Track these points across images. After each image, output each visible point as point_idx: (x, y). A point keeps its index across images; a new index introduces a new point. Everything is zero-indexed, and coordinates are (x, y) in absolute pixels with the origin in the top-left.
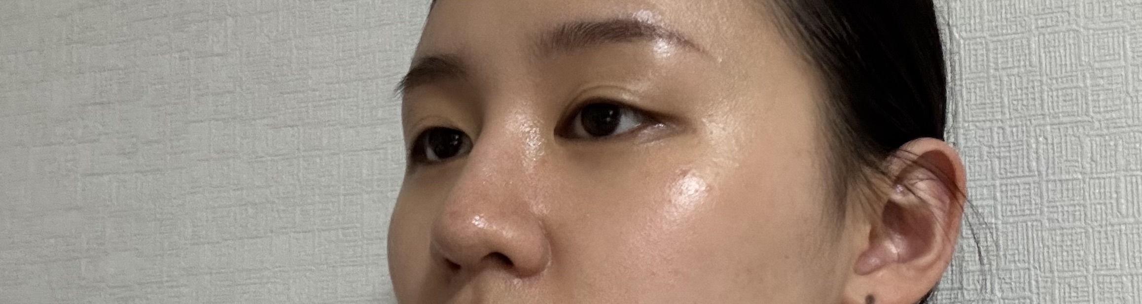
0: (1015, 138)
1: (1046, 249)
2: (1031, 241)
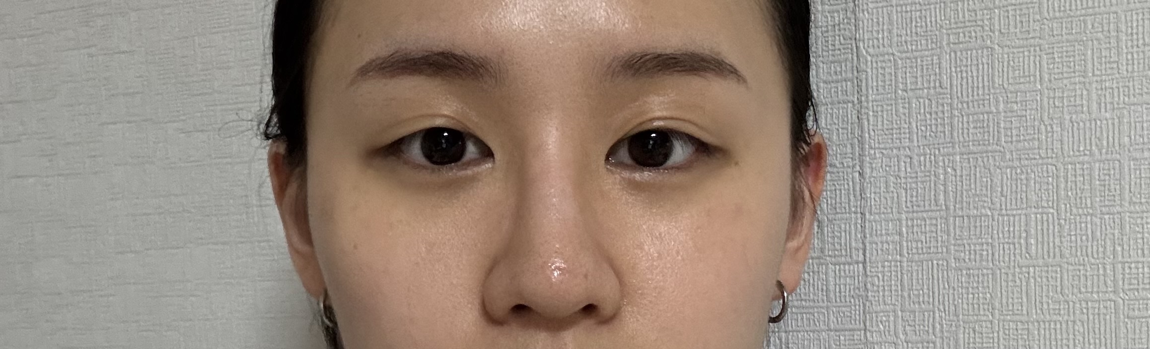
0: (922, 167)
1: (951, 291)
2: (936, 282)
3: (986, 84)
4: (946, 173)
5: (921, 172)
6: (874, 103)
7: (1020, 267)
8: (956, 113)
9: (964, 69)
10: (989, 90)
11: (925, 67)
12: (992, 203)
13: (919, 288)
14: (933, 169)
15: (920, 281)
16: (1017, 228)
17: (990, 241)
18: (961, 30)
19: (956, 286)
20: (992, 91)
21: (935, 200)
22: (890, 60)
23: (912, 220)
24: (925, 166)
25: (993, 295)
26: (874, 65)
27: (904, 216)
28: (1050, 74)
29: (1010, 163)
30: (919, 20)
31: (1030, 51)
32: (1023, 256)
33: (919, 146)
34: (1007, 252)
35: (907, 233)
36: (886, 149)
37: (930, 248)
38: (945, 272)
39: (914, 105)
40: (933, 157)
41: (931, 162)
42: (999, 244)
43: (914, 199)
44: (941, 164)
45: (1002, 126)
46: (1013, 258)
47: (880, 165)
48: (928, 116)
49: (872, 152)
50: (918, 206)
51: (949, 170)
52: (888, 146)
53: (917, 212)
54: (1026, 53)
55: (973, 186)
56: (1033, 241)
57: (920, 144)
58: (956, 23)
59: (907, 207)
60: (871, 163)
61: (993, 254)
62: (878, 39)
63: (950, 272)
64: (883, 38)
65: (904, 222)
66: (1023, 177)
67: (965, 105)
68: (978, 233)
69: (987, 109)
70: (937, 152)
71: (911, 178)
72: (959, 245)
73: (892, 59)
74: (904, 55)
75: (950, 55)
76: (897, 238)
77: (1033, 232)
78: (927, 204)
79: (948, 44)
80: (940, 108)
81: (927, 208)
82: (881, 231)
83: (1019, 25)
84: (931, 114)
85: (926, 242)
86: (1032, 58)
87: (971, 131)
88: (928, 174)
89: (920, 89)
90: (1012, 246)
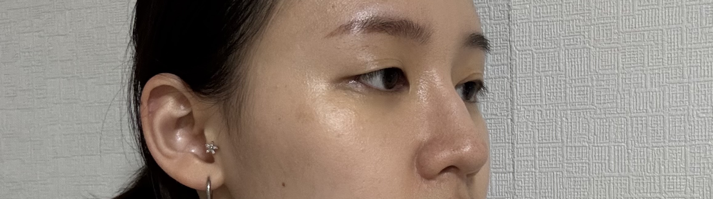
0: (548, 117)
1: (565, 190)
2: (556, 185)
3: (586, 68)
4: (562, 121)
5: (548, 120)
6: (521, 79)
7: (605, 177)
8: (568, 85)
9: (573, 60)
10: (588, 73)
11: (550, 58)
12: (589, 139)
13: (545, 188)
14: (554, 118)
15: (546, 184)
16: (603, 154)
17: (588, 161)
18: (571, 37)
19: (567, 187)
20: (589, 73)
21: (556, 136)
22: (530, 54)
23: (542, 148)
24: (550, 116)
25: (589, 193)
26: (521, 56)
27: (537, 145)
28: (623, 65)
29: (599, 116)
30: (547, 30)
31: (611, 51)
32: (607, 171)
33: (546, 105)
34: (597, 168)
35: (539, 155)
36: (527, 106)
37: (552, 164)
38: (561, 179)
39: (544, 81)
40: (554, 111)
41: (553, 114)
42: (593, 163)
43: (543, 135)
44: (559, 115)
45: (595, 94)
46: (600, 171)
47: (523, 115)
48: (552, 87)
49: (519, 107)
50: (546, 140)
51: (564, 119)
52: (528, 104)
53: (545, 143)
54: (610, 52)
55: (577, 128)
56: (613, 162)
57: (547, 103)
58: (569, 33)
59: (539, 140)
60: (517, 114)
61: (589, 169)
62: (523, 41)
63: (564, 179)
64: (526, 41)
65: (537, 150)
66: (607, 124)
67: (573, 81)
68: (580, 156)
69: (586, 84)
70: (557, 108)
71: (542, 123)
72: (569, 163)
73: (531, 53)
74: (538, 51)
75: (565, 52)
76: (533, 158)
77: (613, 157)
78: (551, 139)
79: (564, 45)
80: (559, 82)
81: (551, 141)
82: (524, 154)
83: (605, 35)
84: (553, 86)
85: (550, 161)
86: (613, 55)
87: (577, 96)
88: (551, 121)
89: (547, 71)
90: (600, 165)
